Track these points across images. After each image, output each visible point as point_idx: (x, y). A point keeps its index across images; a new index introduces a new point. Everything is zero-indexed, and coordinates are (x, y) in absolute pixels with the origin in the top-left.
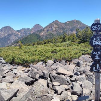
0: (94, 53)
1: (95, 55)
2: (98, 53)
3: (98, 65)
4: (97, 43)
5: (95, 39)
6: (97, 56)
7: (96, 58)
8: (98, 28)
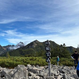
0: (47, 53)
3: (48, 59)
5: (47, 47)
7: (48, 55)
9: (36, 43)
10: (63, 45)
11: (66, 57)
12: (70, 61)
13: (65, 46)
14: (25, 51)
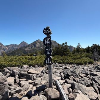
0: (46, 50)
1: (47, 51)
2: (48, 50)
4: (47, 42)
5: (46, 40)
6: (48, 52)
7: (47, 53)
8: (48, 31)
9: (39, 43)
10: (65, 43)
11: (67, 55)
12: (72, 59)
13: (67, 45)
14: (28, 51)
